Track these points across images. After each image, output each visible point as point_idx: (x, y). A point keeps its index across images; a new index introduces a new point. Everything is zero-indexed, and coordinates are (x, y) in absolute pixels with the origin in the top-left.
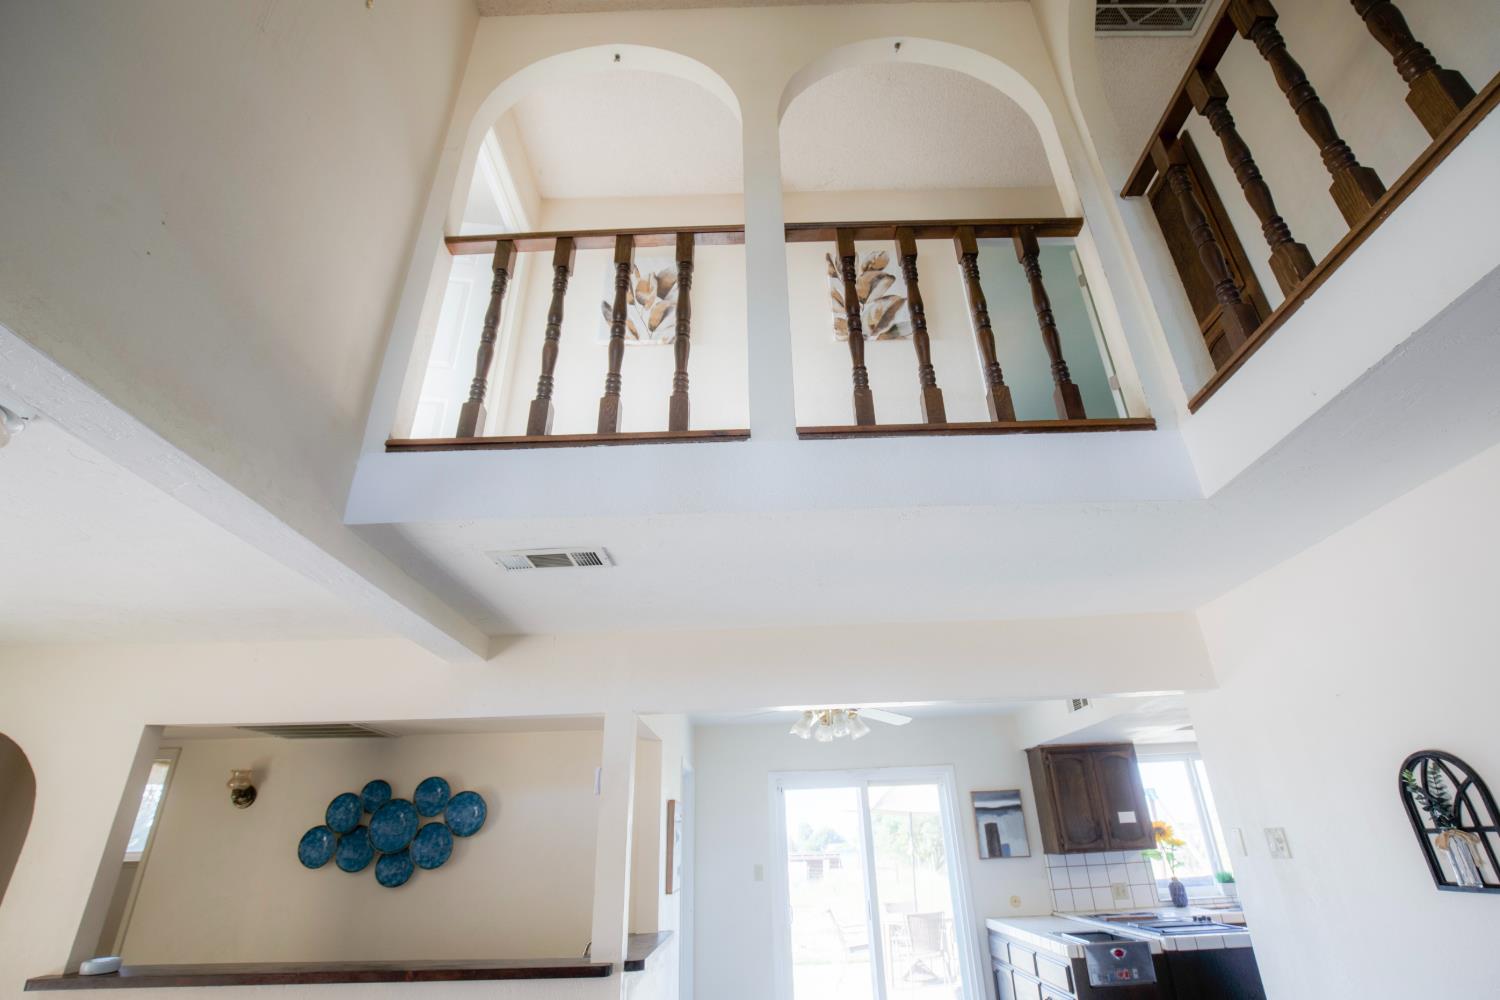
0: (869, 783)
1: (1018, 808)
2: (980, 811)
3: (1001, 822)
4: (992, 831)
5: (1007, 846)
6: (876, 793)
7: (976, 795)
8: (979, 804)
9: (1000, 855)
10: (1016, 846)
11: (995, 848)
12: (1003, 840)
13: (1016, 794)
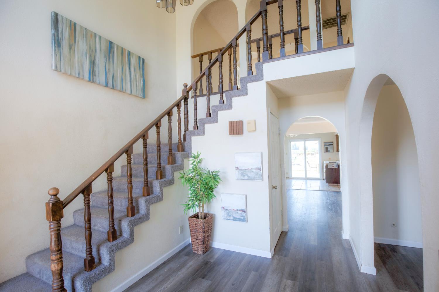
0: (306, 141)
1: (332, 145)
2: (325, 145)
3: (329, 147)
4: (327, 148)
5: (329, 151)
6: (307, 142)
7: (324, 143)
8: (325, 144)
9: (328, 152)
10: (331, 150)
11: (327, 150)
12: (328, 150)
13: (332, 142)
